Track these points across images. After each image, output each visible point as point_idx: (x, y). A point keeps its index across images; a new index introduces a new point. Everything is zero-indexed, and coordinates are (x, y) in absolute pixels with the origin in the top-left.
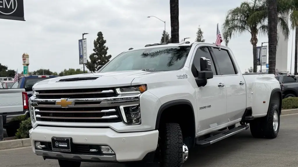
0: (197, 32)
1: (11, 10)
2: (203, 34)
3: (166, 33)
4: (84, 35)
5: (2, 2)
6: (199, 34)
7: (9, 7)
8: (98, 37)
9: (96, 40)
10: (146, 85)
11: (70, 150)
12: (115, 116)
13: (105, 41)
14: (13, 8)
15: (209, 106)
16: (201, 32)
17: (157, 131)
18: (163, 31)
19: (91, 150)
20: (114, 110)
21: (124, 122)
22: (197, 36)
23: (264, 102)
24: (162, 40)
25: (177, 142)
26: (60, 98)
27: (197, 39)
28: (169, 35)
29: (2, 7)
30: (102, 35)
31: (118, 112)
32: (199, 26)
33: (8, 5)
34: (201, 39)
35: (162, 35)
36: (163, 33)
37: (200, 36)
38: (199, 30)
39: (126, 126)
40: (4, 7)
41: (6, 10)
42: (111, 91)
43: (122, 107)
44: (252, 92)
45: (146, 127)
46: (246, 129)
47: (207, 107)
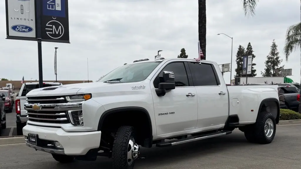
0: (271, 45)
1: (59, 35)
2: (277, 48)
3: (242, 48)
4: (159, 52)
5: (52, 29)
6: (273, 48)
7: (57, 33)
8: (181, 53)
9: (179, 56)
10: (91, 94)
11: (36, 144)
12: (65, 119)
13: (187, 56)
14: (61, 34)
15: (173, 113)
16: (276, 45)
17: (100, 132)
18: (239, 46)
19: (48, 145)
20: (64, 114)
21: (72, 123)
22: (271, 49)
23: (252, 111)
24: (237, 53)
25: (121, 141)
26: (34, 103)
27: (271, 52)
28: (244, 49)
29: (52, 33)
30: (185, 51)
31: (66, 116)
32: (274, 40)
33: (57, 32)
34: (275, 52)
35: (238, 49)
36: (239, 48)
37: (274, 49)
38: (273, 44)
39: (72, 127)
40: (54, 33)
41: (55, 35)
42: (62, 98)
43: (70, 112)
44: (238, 102)
45: (88, 128)
46: (227, 134)
47: (169, 113)
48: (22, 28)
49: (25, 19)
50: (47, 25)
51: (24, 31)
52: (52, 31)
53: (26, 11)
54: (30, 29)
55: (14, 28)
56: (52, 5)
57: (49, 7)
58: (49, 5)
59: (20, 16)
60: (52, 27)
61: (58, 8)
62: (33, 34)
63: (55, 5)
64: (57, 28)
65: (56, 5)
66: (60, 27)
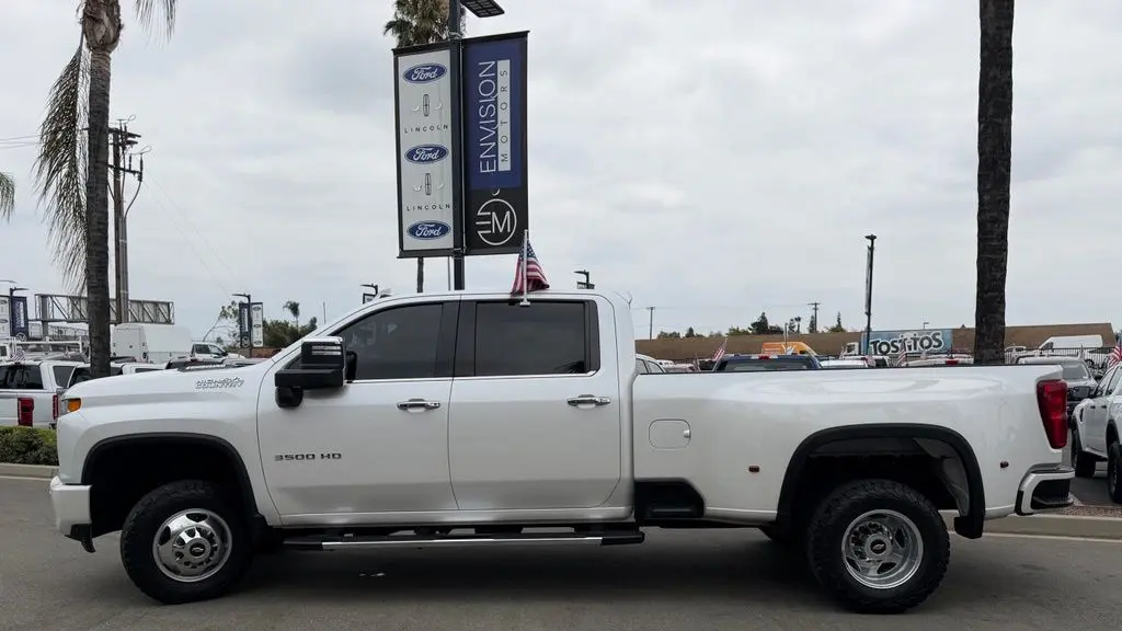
1: (505, 234)
5: (489, 223)
7: (501, 230)
10: (80, 400)
14: (509, 230)
15: (334, 456)
17: (87, 488)
23: (754, 470)
33: (501, 226)
41: (497, 237)
44: (687, 432)
46: (604, 542)
47: (318, 456)
48: (429, 228)
49: (434, 207)
50: (479, 214)
51: (432, 236)
52: (489, 227)
53: (436, 184)
54: (444, 230)
55: (413, 230)
56: (491, 160)
57: (485, 168)
58: (484, 160)
59: (425, 200)
60: (489, 218)
61: (505, 166)
62: (447, 241)
63: (497, 158)
64: (501, 219)
65: (500, 158)
66: (508, 213)
